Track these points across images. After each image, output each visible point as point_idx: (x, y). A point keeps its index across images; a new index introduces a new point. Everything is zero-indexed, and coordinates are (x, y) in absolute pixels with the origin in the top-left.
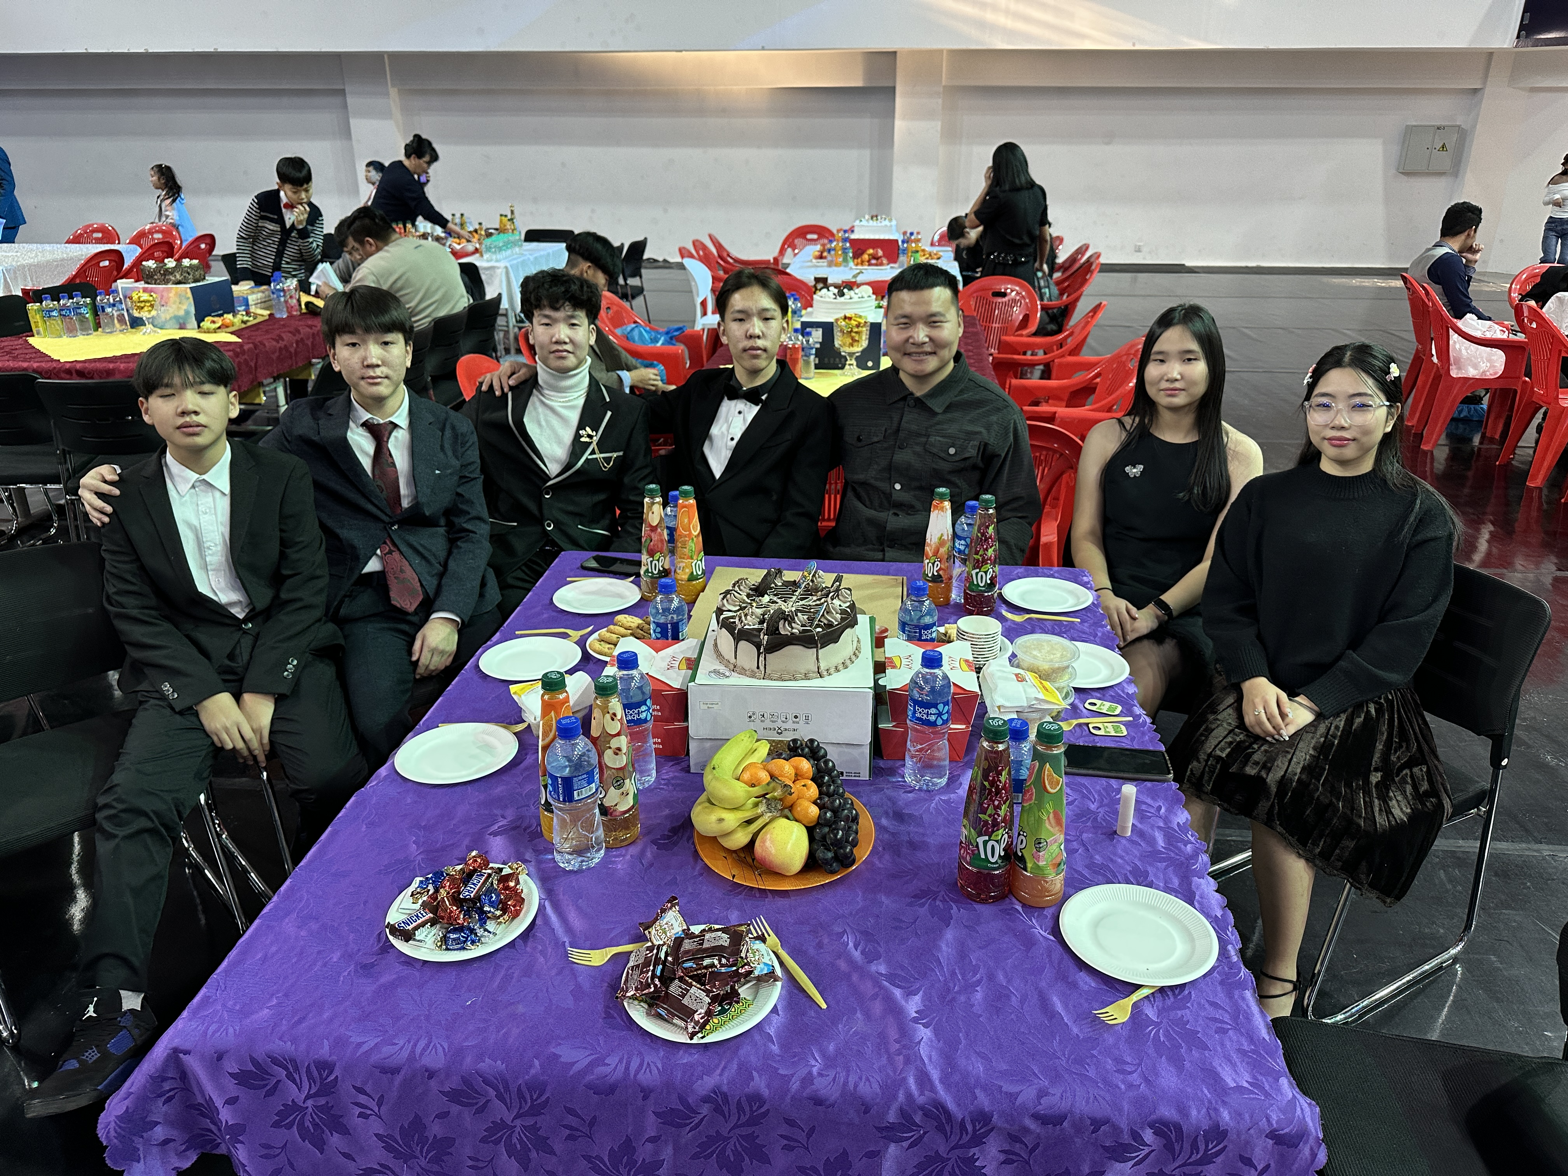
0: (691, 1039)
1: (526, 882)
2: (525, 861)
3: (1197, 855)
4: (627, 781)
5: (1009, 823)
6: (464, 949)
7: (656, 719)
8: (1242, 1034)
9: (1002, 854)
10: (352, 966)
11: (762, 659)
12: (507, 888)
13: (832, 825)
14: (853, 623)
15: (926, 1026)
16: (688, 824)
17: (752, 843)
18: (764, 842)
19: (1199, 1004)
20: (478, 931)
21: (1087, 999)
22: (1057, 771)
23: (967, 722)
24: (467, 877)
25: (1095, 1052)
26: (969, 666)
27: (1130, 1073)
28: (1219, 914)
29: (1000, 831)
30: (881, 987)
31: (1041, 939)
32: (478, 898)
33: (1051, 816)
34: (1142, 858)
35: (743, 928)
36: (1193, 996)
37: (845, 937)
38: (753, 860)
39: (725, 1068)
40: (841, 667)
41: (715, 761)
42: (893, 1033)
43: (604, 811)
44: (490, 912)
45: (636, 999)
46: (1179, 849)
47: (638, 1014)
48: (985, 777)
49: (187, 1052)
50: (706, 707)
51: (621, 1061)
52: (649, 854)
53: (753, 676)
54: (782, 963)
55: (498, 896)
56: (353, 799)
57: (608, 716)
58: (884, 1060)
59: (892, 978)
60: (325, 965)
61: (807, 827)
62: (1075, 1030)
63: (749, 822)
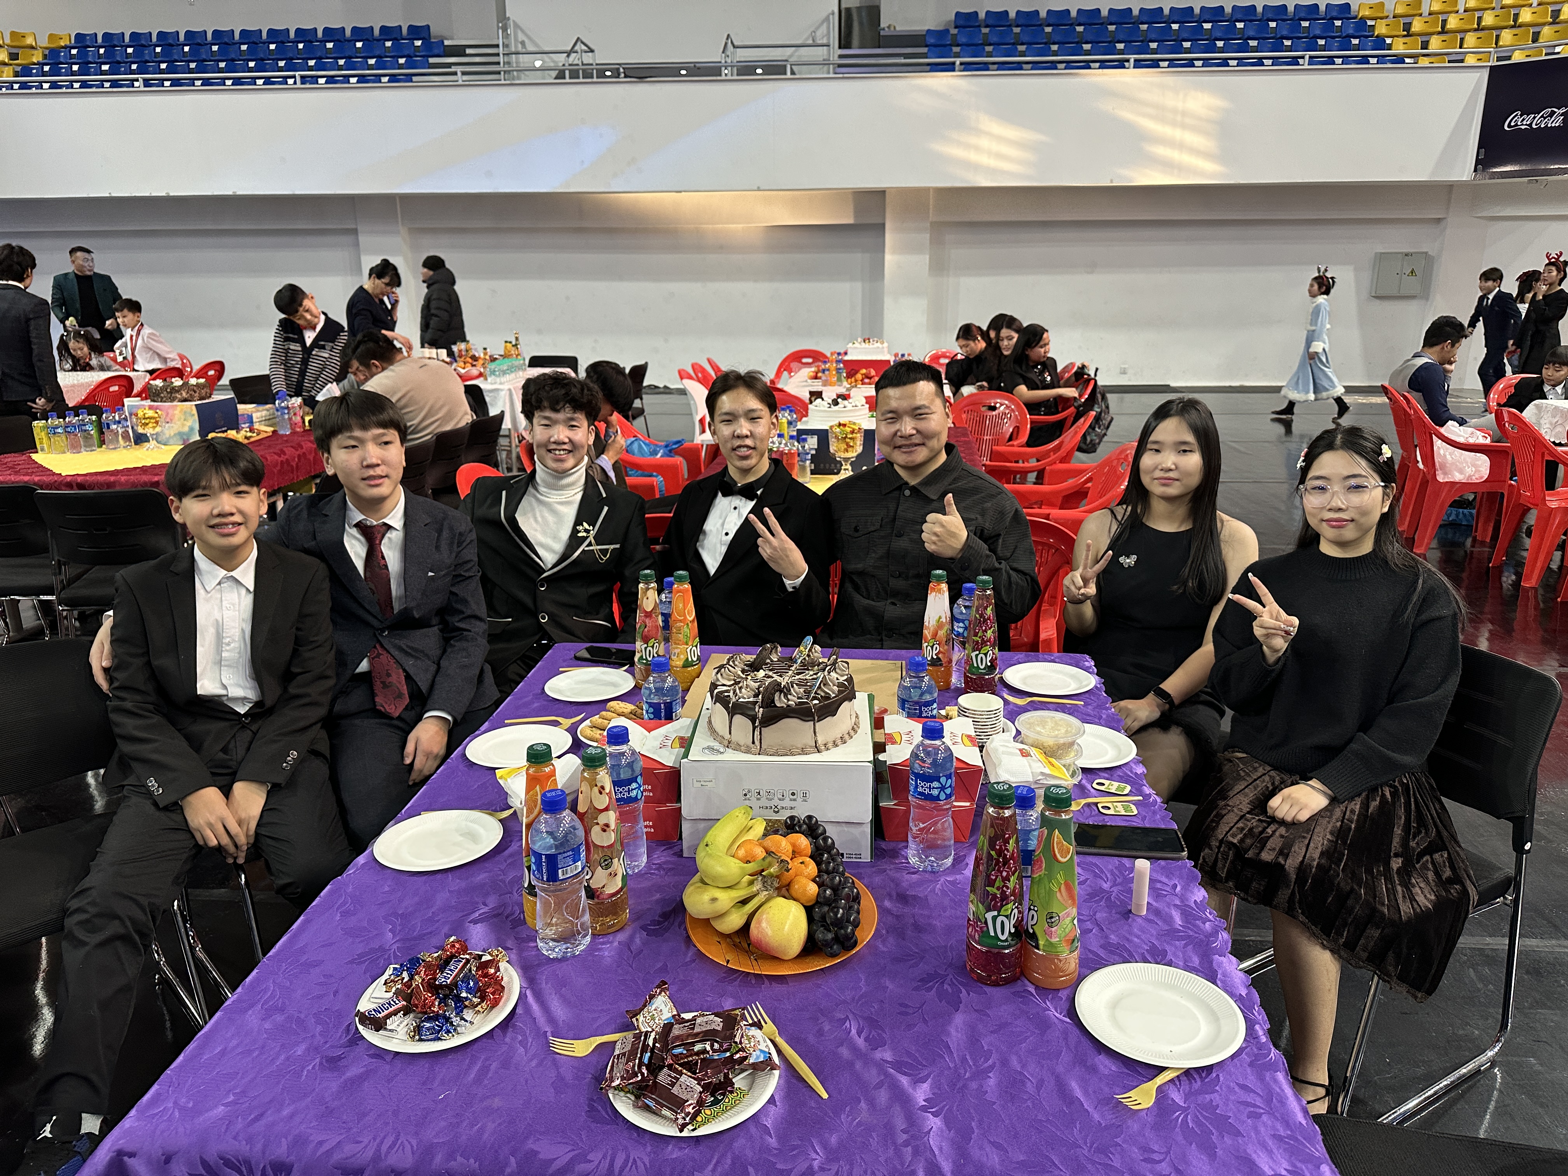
0: (681, 1131)
1: (506, 969)
2: (506, 949)
3: (1217, 932)
4: (615, 861)
5: (1019, 897)
6: (439, 1039)
7: (648, 800)
8: (1277, 1119)
9: (1013, 930)
10: (318, 1060)
11: (757, 733)
12: (486, 975)
13: (831, 903)
14: (851, 697)
15: (935, 1115)
16: (680, 908)
17: (747, 926)
18: (759, 922)
19: (1228, 1087)
20: (454, 1019)
21: (1108, 1084)
22: (1066, 837)
23: (971, 799)
24: (444, 964)
25: (1118, 1140)
26: (971, 741)
27: (1160, 1162)
28: (1244, 993)
29: (1010, 906)
30: (887, 1075)
31: (1056, 1021)
32: (455, 984)
33: (1063, 887)
34: (1159, 936)
35: (737, 1012)
36: (1221, 1079)
37: (847, 1024)
38: (749, 945)
39: (718, 1162)
40: (839, 742)
41: (708, 838)
42: (900, 1123)
43: (591, 893)
44: (466, 998)
45: (622, 1090)
46: (1198, 927)
47: (624, 1107)
49: (132, 1155)
50: (699, 785)
51: (604, 1157)
52: (638, 941)
53: (748, 751)
54: (779, 1052)
55: (476, 983)
56: (328, 887)
57: (596, 790)
58: (891, 1152)
59: (898, 1066)
60: (288, 1059)
61: (805, 907)
62: (1096, 1116)
63: (744, 902)
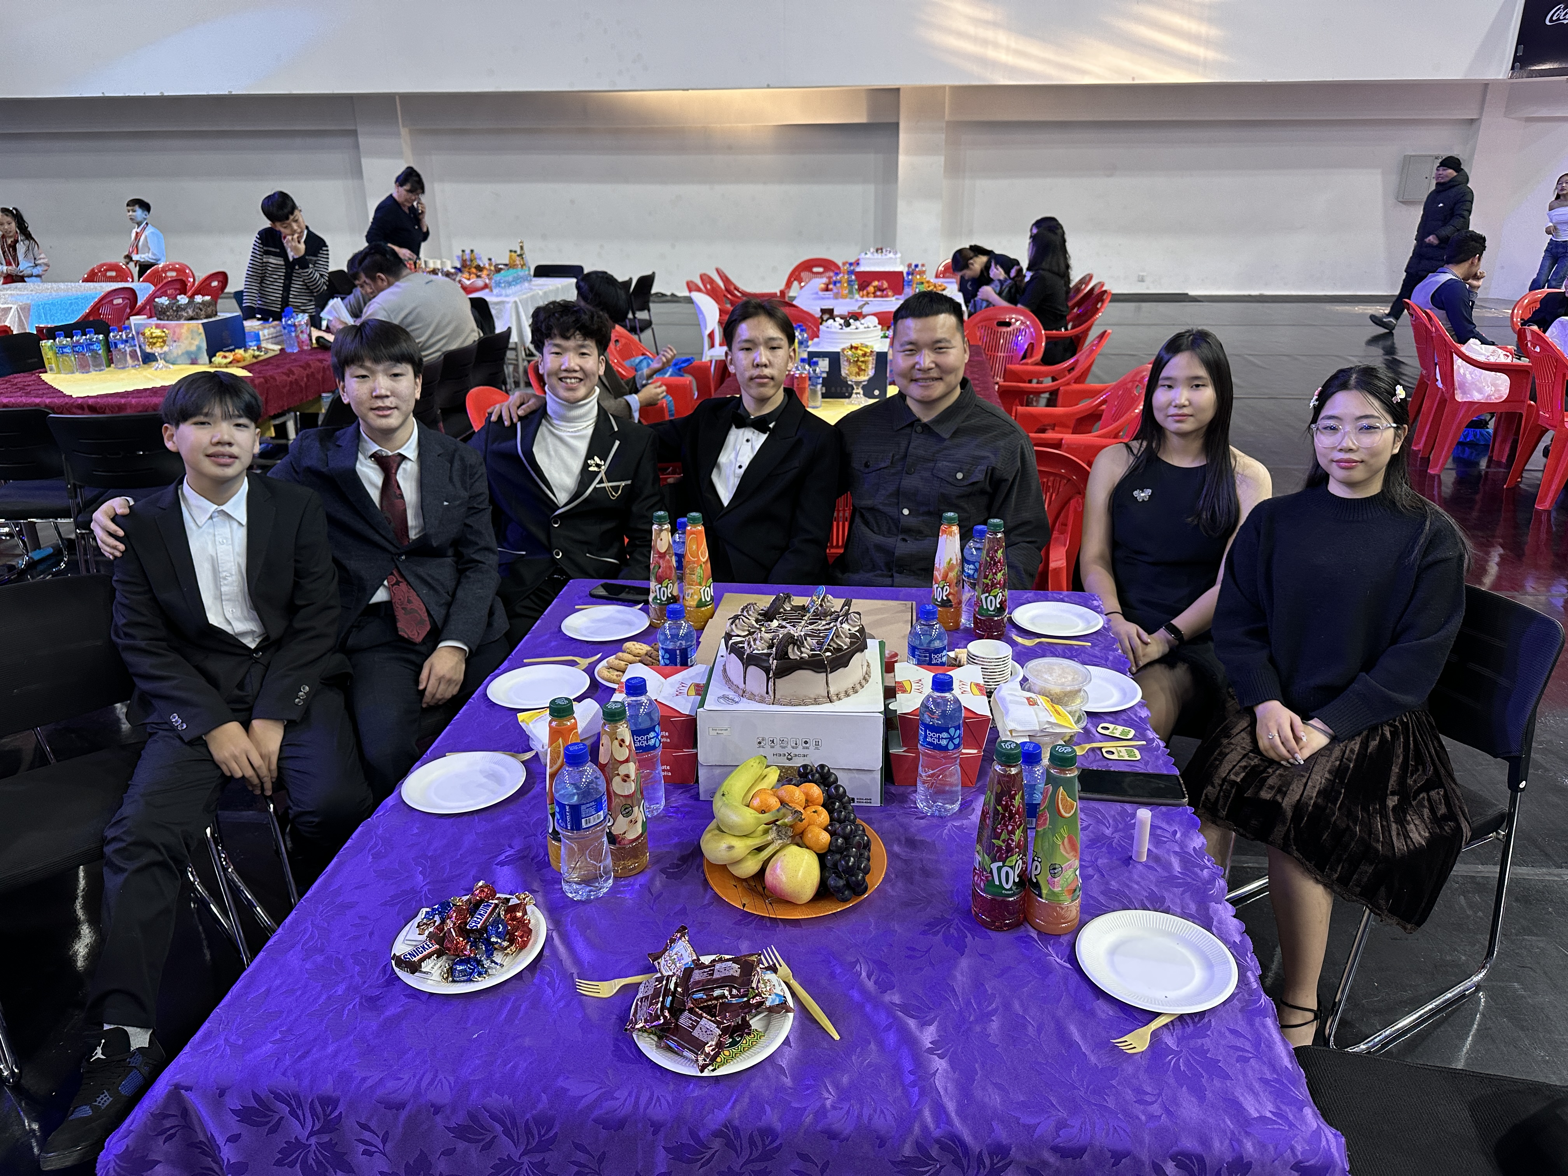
0: (702, 1071)
1: (533, 912)
2: (532, 892)
3: (1214, 879)
4: (636, 809)
5: (1023, 848)
6: (470, 980)
7: (665, 746)
8: (1264, 1063)
9: (1017, 880)
10: (357, 1000)
11: (771, 684)
12: (514, 918)
13: (842, 851)
14: (863, 648)
15: (941, 1057)
16: (698, 852)
17: (762, 871)
18: (774, 870)
19: (1220, 1032)
20: (485, 962)
21: (1105, 1028)
22: (1070, 794)
23: (979, 747)
24: (474, 907)
25: (1114, 1082)
26: (980, 690)
27: (1152, 1103)
28: (1237, 939)
29: (1014, 857)
30: (896, 1018)
31: (1057, 966)
32: (485, 929)
33: (1066, 841)
34: (1158, 883)
35: (754, 958)
36: (1213, 1024)
37: (858, 967)
38: (764, 888)
39: (736, 1101)
40: (850, 692)
41: (725, 787)
42: (908, 1065)
44: (497, 942)
45: (646, 1031)
46: (1196, 874)
47: (647, 1046)
48: (998, 801)
49: (188, 1089)
50: (715, 733)
51: (630, 1095)
52: (658, 883)
53: (762, 701)
54: (793, 994)
55: (505, 927)
56: (359, 829)
58: (899, 1091)
59: (906, 1009)
60: (329, 998)
61: (818, 855)
62: (1093, 1059)
63: (760, 849)
